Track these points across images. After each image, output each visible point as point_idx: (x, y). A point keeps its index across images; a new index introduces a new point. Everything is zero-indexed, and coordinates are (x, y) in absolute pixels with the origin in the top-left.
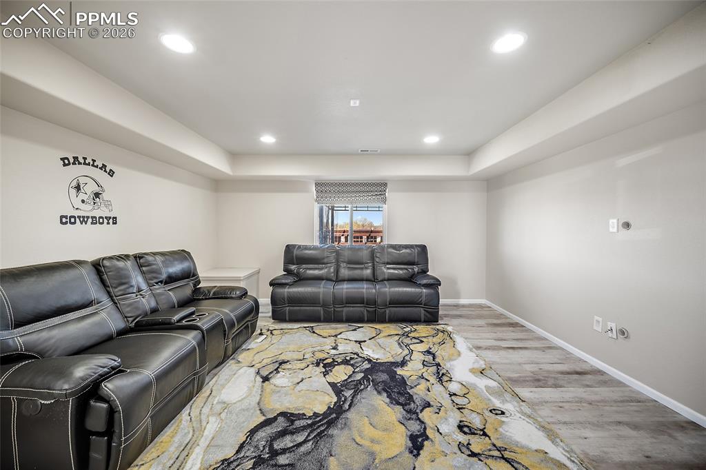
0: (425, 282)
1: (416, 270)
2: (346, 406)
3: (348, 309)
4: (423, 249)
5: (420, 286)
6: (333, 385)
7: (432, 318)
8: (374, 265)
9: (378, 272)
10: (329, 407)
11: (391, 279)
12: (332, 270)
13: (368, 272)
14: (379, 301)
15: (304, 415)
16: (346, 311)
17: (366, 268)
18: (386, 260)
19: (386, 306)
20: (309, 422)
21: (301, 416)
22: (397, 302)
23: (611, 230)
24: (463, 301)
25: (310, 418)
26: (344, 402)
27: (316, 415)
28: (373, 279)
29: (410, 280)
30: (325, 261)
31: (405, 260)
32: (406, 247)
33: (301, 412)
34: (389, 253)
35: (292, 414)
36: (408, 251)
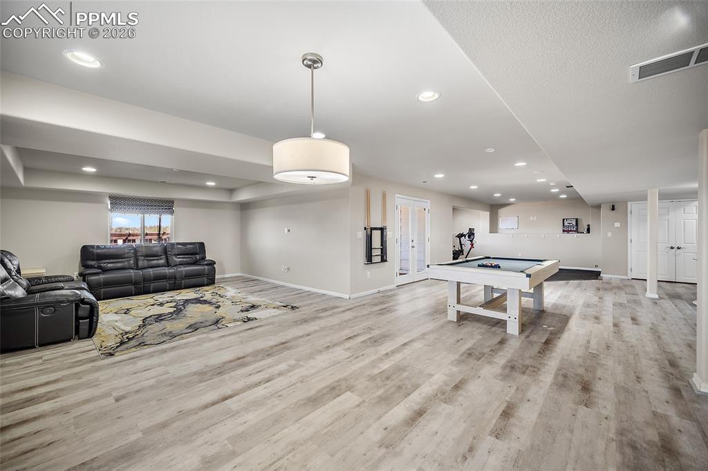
0: (206, 263)
1: (198, 258)
2: (183, 308)
3: (155, 284)
4: (202, 245)
5: (203, 265)
7: (211, 282)
8: (167, 257)
9: (170, 261)
10: (174, 310)
11: (181, 264)
12: (132, 262)
13: (162, 262)
14: (178, 276)
15: (164, 313)
16: (152, 285)
17: (161, 259)
18: (177, 253)
19: (182, 279)
22: (189, 276)
24: (227, 276)
27: (170, 312)
28: (168, 265)
29: (195, 263)
30: (126, 256)
31: (190, 252)
32: (190, 244)
34: (178, 248)
36: (191, 246)
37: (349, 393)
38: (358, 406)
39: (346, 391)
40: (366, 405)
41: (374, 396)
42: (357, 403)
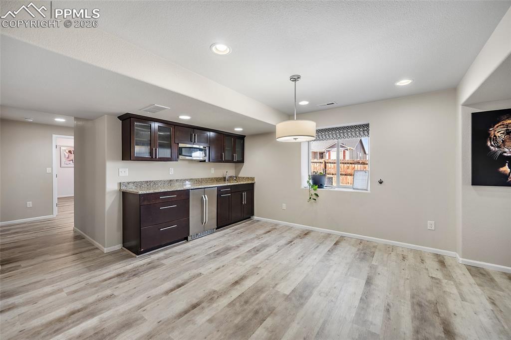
37: (287, 292)
38: (276, 284)
39: (290, 294)
40: (271, 286)
41: (267, 292)
42: (278, 286)
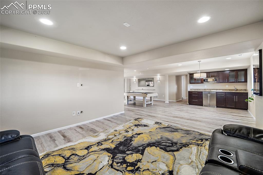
2: (145, 145)
6: (142, 154)
10: (151, 147)
15: (160, 148)
20: (159, 146)
21: (161, 148)
23: (78, 86)
25: (159, 147)
26: (145, 146)
27: (156, 147)
33: (161, 150)
35: (164, 150)
